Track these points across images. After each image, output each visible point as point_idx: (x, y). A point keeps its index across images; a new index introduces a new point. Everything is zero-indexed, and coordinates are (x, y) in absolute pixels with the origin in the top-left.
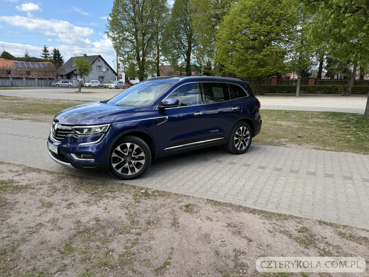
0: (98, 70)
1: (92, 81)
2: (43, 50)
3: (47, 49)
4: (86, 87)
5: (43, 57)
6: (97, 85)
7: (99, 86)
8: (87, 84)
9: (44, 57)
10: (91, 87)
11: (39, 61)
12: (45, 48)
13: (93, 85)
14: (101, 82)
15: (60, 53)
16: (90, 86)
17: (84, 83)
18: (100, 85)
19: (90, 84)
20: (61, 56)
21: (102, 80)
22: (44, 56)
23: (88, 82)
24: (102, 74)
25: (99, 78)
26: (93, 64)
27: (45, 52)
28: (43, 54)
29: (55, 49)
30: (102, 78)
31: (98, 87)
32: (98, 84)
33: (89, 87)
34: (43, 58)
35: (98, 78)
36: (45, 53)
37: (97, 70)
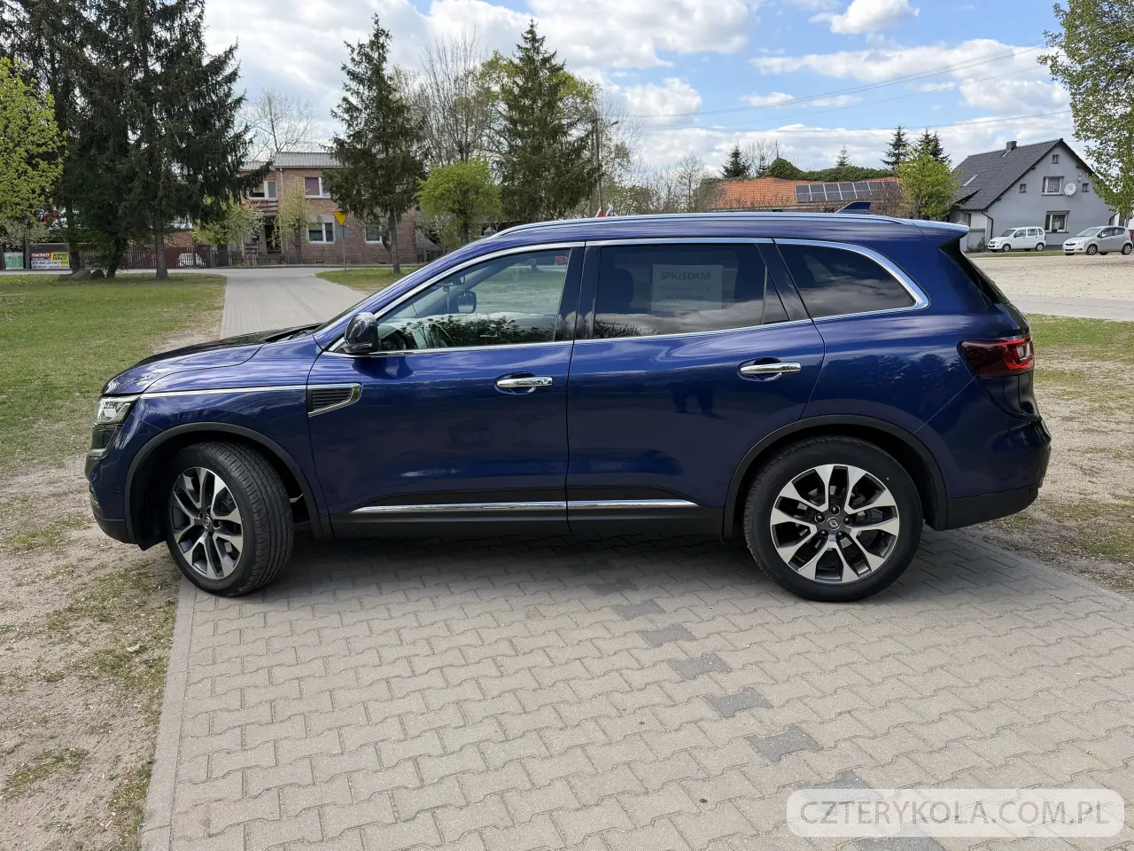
0: (1046, 193)
1: (1017, 229)
2: (892, 142)
3: (904, 138)
4: (995, 251)
5: (888, 163)
6: (1033, 245)
7: (1040, 247)
8: (998, 242)
9: (893, 163)
10: (1010, 250)
11: (866, 178)
12: (899, 134)
13: (1016, 243)
14: (1054, 231)
15: (940, 147)
16: (1007, 248)
17: (991, 238)
18: (1044, 243)
19: (1010, 239)
20: (941, 156)
21: (1057, 225)
22: (893, 159)
23: (1003, 236)
24: (1059, 205)
25: (1048, 217)
26: (1032, 172)
27: (896, 149)
28: (889, 155)
29: (927, 136)
30: (1061, 217)
31: (1036, 249)
32: (1041, 238)
33: (1003, 250)
34: (889, 167)
35: (1045, 218)
36: (897, 152)
37: (1043, 191)
